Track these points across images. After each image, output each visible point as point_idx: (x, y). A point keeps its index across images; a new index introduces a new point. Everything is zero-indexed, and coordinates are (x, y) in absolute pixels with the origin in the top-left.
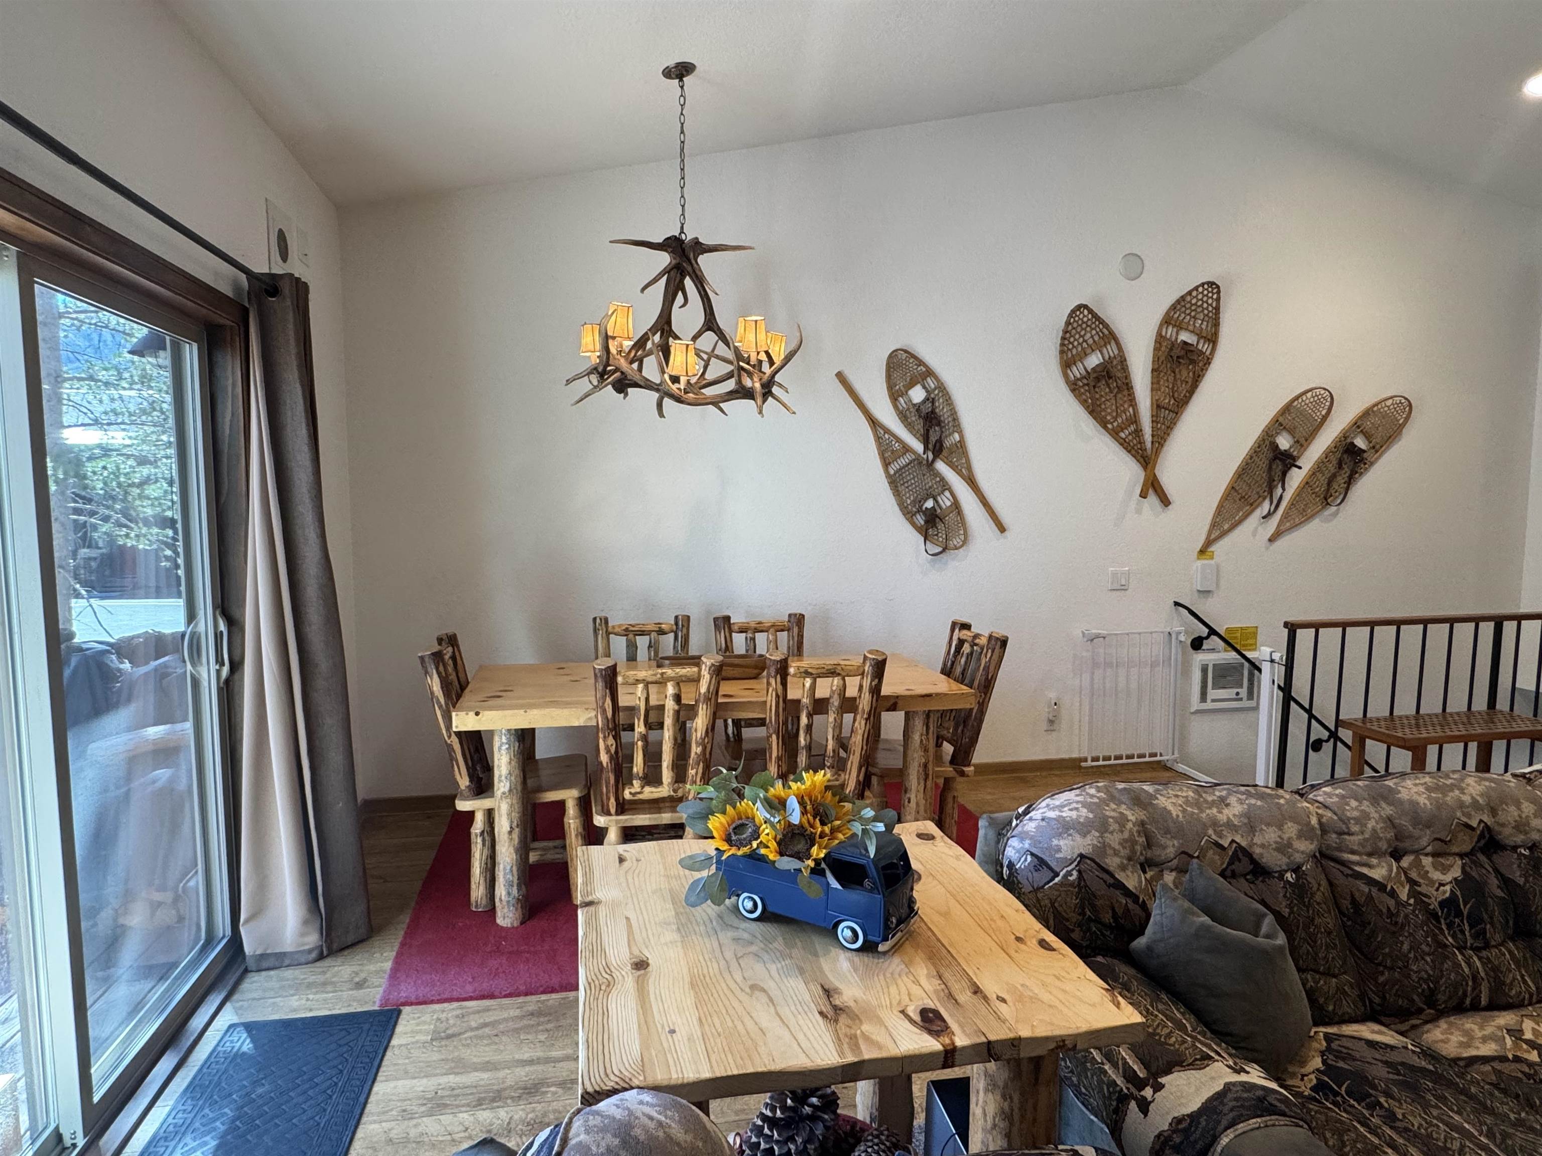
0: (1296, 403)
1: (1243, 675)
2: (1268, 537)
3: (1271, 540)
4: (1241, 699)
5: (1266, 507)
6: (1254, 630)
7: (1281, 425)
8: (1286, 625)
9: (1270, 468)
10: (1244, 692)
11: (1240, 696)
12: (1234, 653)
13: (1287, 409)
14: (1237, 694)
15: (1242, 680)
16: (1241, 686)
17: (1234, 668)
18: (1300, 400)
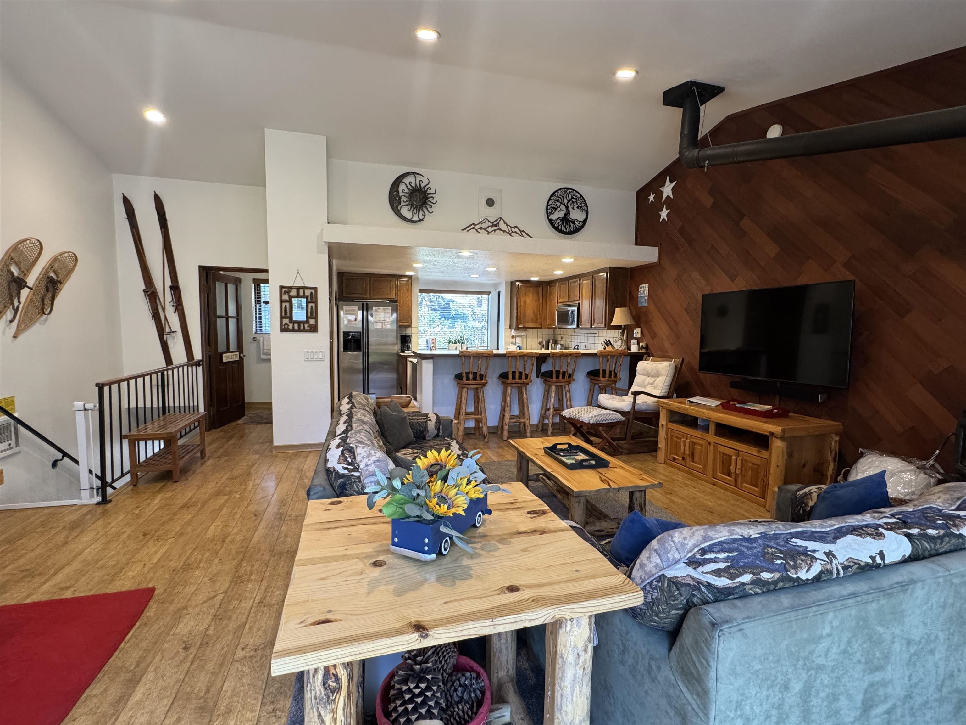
0: (19, 246)
1: (11, 431)
2: (12, 335)
3: (15, 337)
4: (12, 448)
5: (9, 314)
6: (12, 399)
7: (12, 259)
8: (97, 385)
9: (9, 289)
10: (13, 442)
11: (11, 446)
12: (5, 416)
13: (15, 248)
14: (10, 445)
15: (11, 434)
16: (11, 440)
17: (5, 427)
18: (22, 244)
